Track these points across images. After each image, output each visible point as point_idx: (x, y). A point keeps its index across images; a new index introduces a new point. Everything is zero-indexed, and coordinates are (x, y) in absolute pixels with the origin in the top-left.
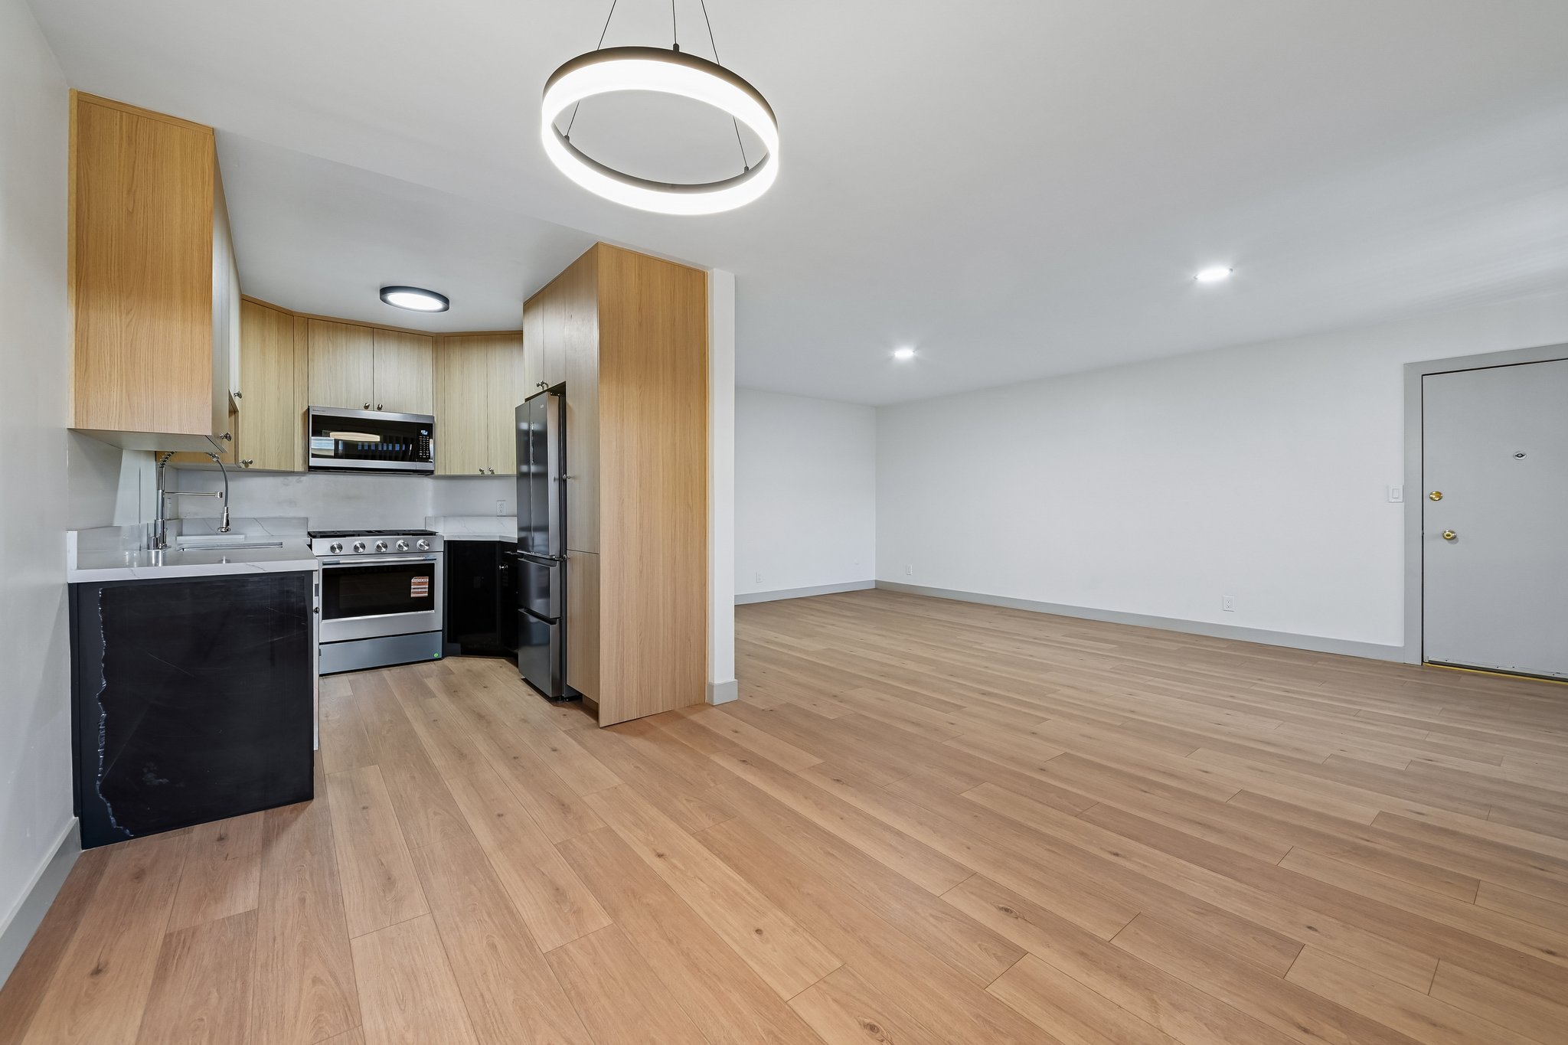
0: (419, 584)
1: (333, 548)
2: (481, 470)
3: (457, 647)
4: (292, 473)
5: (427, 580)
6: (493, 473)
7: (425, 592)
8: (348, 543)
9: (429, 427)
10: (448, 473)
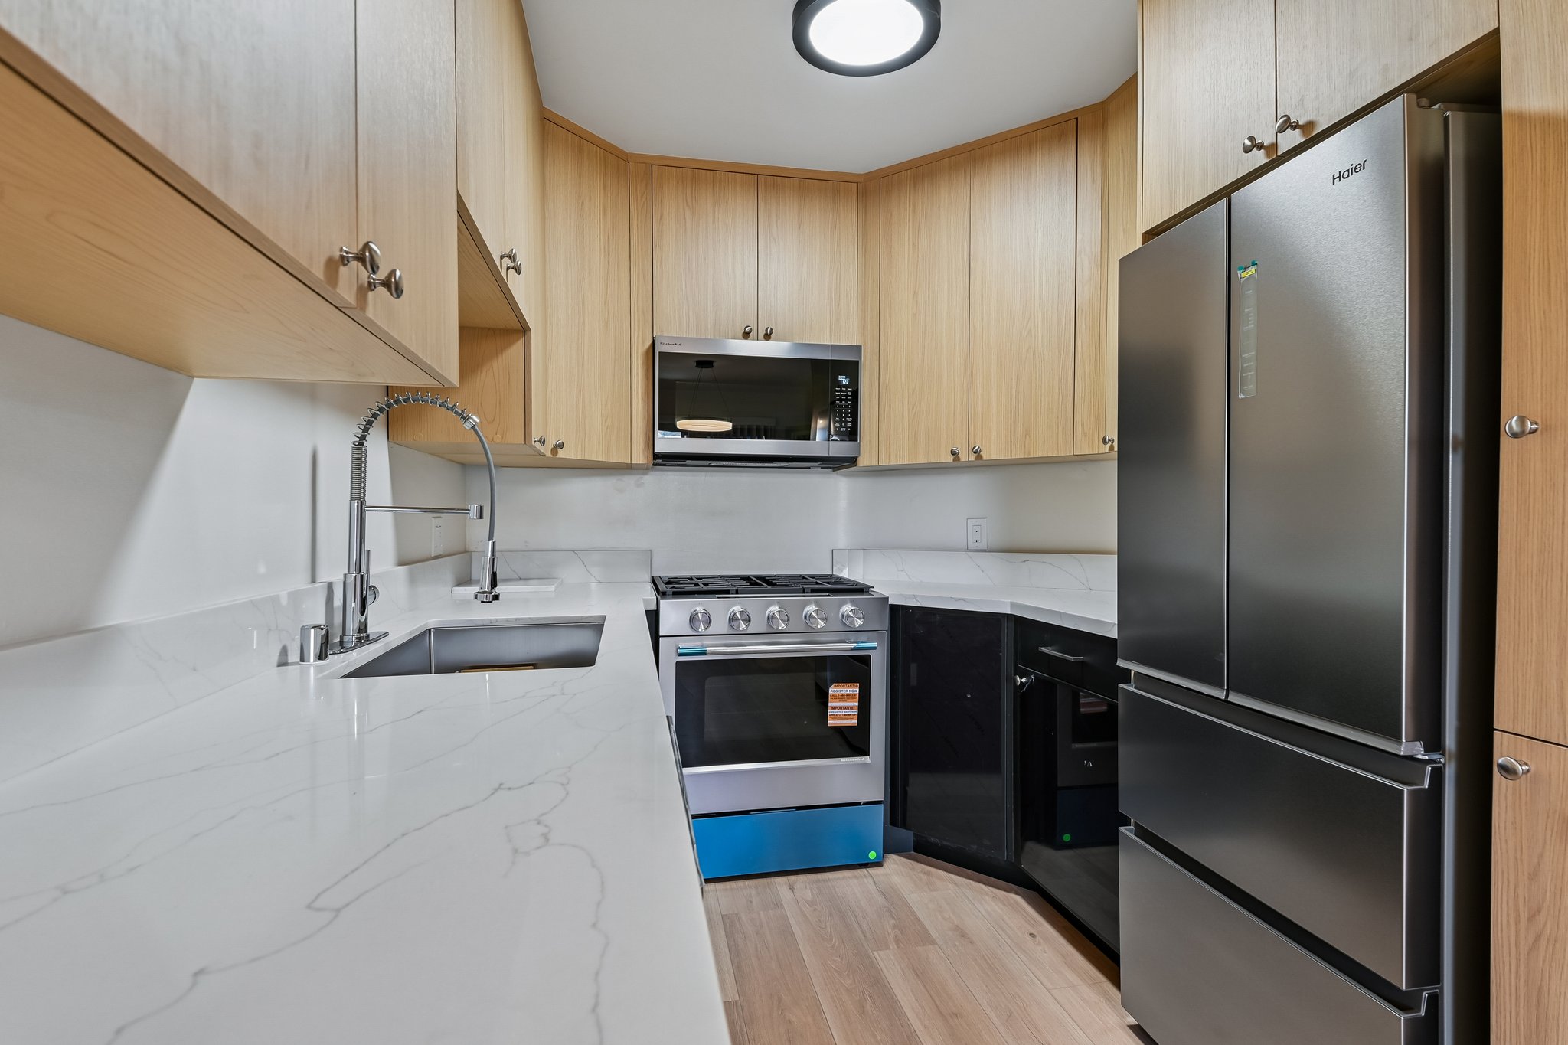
0: (843, 698)
1: (693, 619)
2: (953, 453)
3: (906, 835)
4: (628, 468)
5: (854, 689)
6: (979, 456)
7: (850, 717)
8: (720, 609)
9: (852, 368)
10: (883, 463)
